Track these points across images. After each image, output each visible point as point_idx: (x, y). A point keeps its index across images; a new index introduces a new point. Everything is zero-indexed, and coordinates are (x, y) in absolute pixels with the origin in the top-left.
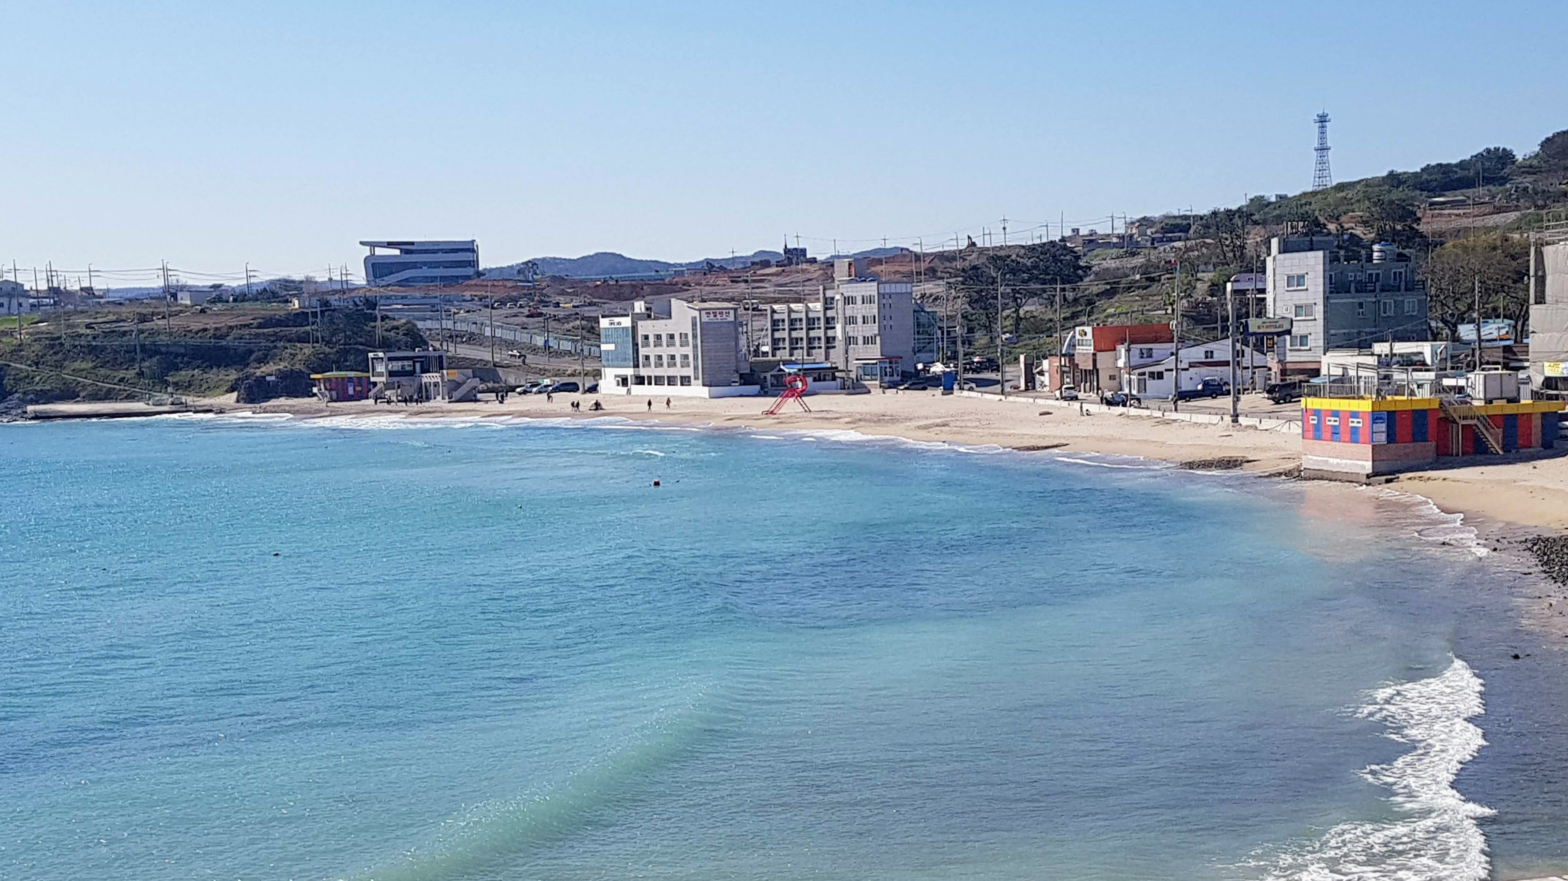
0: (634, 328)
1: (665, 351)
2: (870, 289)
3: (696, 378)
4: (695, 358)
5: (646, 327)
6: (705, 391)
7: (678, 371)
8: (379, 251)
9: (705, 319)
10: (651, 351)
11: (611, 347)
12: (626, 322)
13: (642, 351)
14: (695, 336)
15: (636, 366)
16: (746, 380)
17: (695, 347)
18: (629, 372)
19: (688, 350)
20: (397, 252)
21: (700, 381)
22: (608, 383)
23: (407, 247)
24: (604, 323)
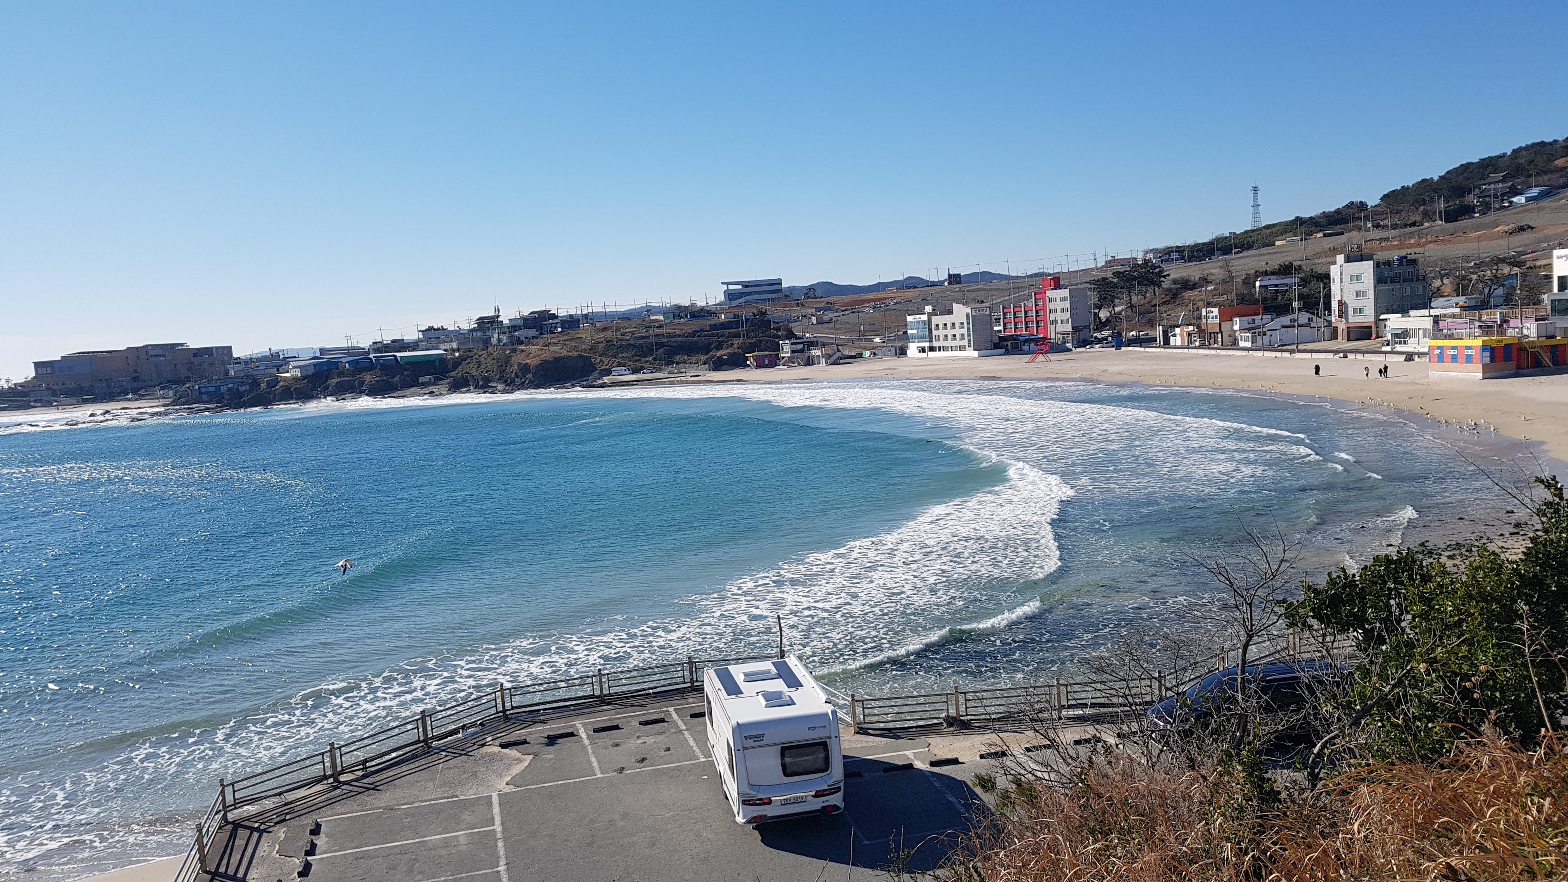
0: (929, 320)
1: (950, 332)
2: (1065, 293)
3: (970, 346)
4: (969, 335)
5: (935, 320)
6: (975, 354)
7: (958, 343)
8: (731, 287)
9: (974, 314)
10: (941, 333)
11: (915, 331)
12: (924, 317)
13: (934, 333)
14: (968, 323)
15: (931, 341)
16: (996, 346)
17: (969, 329)
18: (927, 345)
19: (964, 331)
20: (740, 287)
21: (972, 348)
22: (913, 349)
23: (746, 285)
24: (910, 319)
